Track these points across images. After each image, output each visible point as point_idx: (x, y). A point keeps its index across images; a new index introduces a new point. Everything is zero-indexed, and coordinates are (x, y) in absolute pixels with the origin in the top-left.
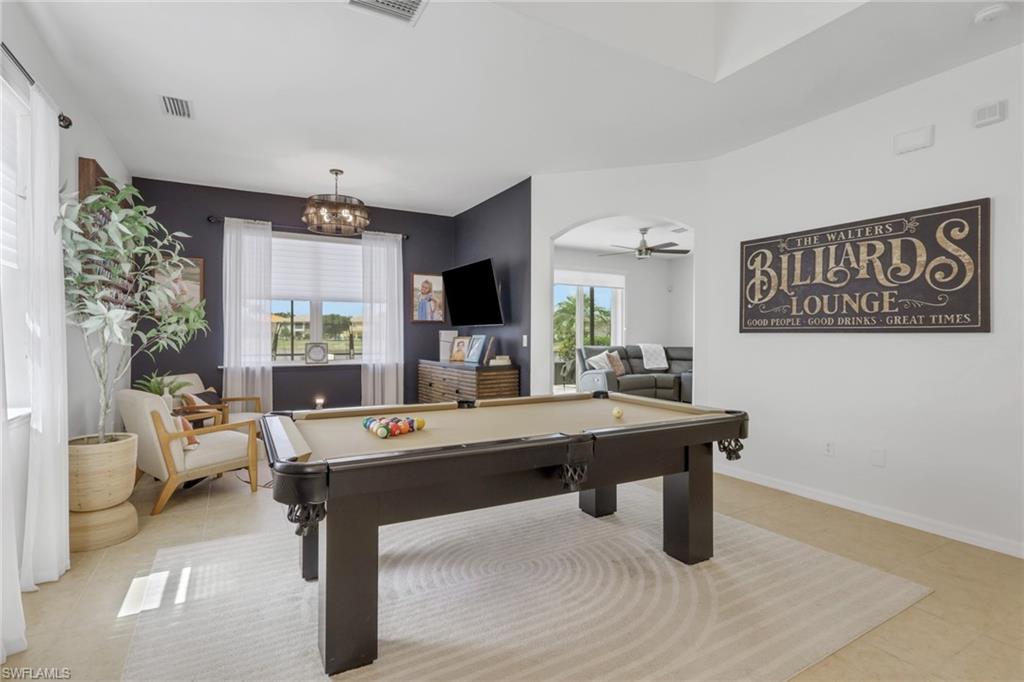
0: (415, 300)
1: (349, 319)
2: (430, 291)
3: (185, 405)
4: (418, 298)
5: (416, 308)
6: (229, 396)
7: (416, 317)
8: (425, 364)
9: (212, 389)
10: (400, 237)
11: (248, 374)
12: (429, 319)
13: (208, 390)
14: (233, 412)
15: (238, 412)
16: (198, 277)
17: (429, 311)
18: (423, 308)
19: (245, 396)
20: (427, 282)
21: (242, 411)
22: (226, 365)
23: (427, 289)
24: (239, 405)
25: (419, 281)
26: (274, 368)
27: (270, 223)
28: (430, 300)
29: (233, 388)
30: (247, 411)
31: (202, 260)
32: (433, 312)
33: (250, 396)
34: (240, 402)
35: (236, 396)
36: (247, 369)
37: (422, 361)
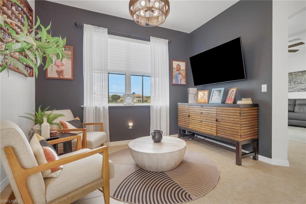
0: (174, 73)
1: (120, 96)
2: (180, 70)
3: (62, 128)
4: (175, 72)
5: (174, 77)
6: (87, 122)
7: (174, 82)
8: (181, 105)
9: (78, 118)
10: (167, 41)
11: (97, 110)
12: (180, 83)
13: (76, 119)
14: (89, 131)
15: (92, 131)
16: (70, 57)
17: (179, 79)
18: (177, 78)
19: (95, 122)
20: (178, 65)
21: (94, 131)
22: (85, 105)
23: (179, 69)
24: (92, 127)
25: (175, 64)
26: (109, 107)
27: (107, 29)
28: (180, 74)
29: (89, 118)
30: (96, 131)
31: (72, 47)
32: (181, 80)
33: (97, 122)
34: (92, 125)
35: (90, 122)
36: (96, 107)
37: (179, 104)
